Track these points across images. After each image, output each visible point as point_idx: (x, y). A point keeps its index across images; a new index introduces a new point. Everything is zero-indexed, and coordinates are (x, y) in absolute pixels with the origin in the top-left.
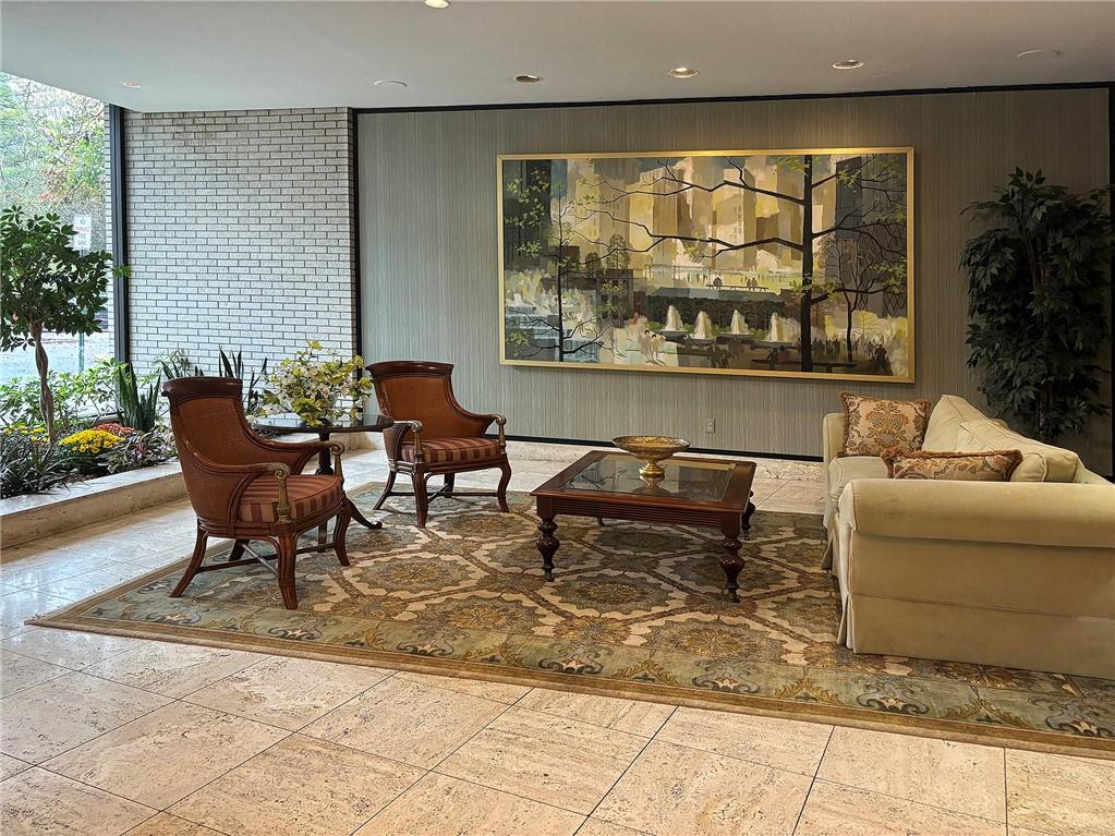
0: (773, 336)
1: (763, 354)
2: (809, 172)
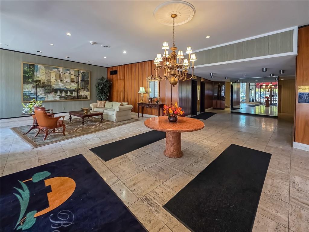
0: (74, 95)
1: (72, 97)
2: (78, 72)
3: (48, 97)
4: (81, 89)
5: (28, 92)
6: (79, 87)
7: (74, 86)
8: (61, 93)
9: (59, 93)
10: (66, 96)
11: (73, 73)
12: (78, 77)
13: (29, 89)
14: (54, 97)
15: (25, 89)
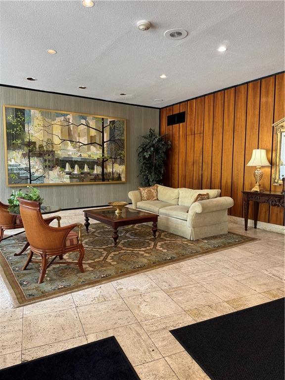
0: (95, 172)
1: (93, 177)
2: (103, 123)
3: (49, 175)
4: (109, 160)
5: (16, 166)
6: (106, 155)
7: (95, 153)
8: (73, 167)
9: (68, 168)
10: (82, 173)
11: (92, 124)
12: (103, 132)
13: (17, 159)
14: (59, 176)
15: (11, 161)
